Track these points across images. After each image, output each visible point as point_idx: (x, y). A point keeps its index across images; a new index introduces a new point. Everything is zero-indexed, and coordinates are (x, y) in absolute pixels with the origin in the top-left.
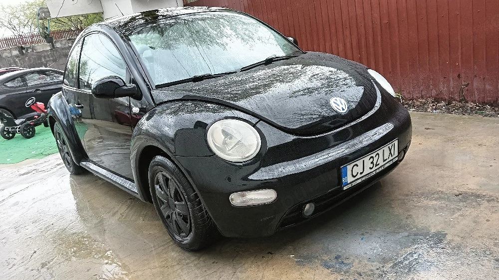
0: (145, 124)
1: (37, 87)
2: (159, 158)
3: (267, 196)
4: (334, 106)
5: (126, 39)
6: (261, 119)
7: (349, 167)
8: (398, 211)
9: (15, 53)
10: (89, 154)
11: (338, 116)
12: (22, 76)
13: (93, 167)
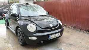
0: (19, 22)
1: (5, 11)
2: (19, 28)
3: (35, 38)
4: (50, 25)
5: (19, 7)
6: (37, 25)
7: (50, 36)
8: (58, 45)
9: (3, 5)
10: (10, 25)
11: (50, 27)
12: (3, 9)
13: (10, 27)
